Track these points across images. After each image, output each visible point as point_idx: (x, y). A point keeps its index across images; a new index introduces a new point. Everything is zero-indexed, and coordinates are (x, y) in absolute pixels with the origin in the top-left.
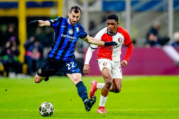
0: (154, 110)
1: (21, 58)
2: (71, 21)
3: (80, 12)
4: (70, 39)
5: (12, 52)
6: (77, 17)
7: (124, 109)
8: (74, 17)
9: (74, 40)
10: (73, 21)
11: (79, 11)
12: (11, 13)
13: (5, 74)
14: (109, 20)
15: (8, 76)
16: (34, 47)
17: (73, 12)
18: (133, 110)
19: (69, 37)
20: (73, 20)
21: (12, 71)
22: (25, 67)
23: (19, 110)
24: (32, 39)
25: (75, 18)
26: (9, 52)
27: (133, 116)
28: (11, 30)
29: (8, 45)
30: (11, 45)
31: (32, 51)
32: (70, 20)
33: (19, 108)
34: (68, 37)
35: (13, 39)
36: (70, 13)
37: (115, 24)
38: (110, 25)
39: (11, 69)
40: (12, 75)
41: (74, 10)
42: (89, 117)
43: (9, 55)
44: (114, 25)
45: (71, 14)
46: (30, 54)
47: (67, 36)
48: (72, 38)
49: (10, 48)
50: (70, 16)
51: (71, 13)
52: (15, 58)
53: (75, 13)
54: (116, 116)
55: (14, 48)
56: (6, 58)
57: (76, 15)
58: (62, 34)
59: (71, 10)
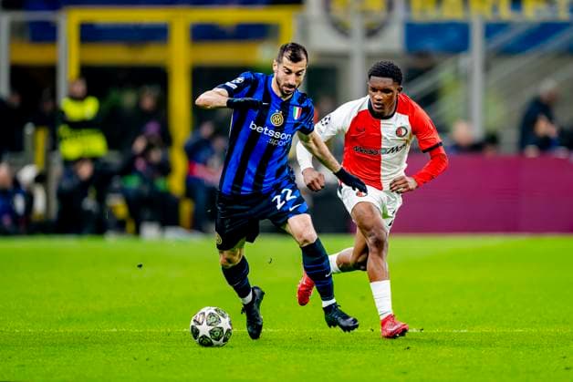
0: (548, 330)
1: (176, 184)
2: (282, 84)
3: (305, 60)
4: (273, 137)
5: (149, 164)
6: (298, 74)
7: (464, 327)
8: (289, 72)
9: (284, 140)
10: (285, 85)
11: (303, 56)
12: (149, 55)
13: (131, 226)
14: (375, 78)
15: (137, 232)
16: (213, 153)
17: (285, 59)
18: (490, 330)
19: (271, 133)
20: (287, 82)
21: (151, 220)
22: (186, 209)
23: (169, 330)
24: (207, 130)
25: (293, 75)
26: (141, 164)
27: (490, 349)
28: (148, 102)
29: (139, 145)
30: (149, 147)
31: (205, 163)
32: (278, 83)
33: (168, 324)
34: (267, 132)
35: (152, 128)
36: (276, 63)
37: (392, 91)
38: (379, 92)
39: (147, 214)
40: (150, 231)
41: (288, 53)
42: (366, 349)
43: (140, 174)
44: (390, 94)
45: (281, 66)
46: (200, 171)
47: (266, 129)
48: (278, 135)
49: (145, 154)
50: (279, 72)
51: (280, 61)
52: (161, 184)
53: (290, 62)
54: (440, 348)
55: (156, 156)
56: (133, 182)
57: (294, 67)
58: (252, 123)
59: (282, 55)
